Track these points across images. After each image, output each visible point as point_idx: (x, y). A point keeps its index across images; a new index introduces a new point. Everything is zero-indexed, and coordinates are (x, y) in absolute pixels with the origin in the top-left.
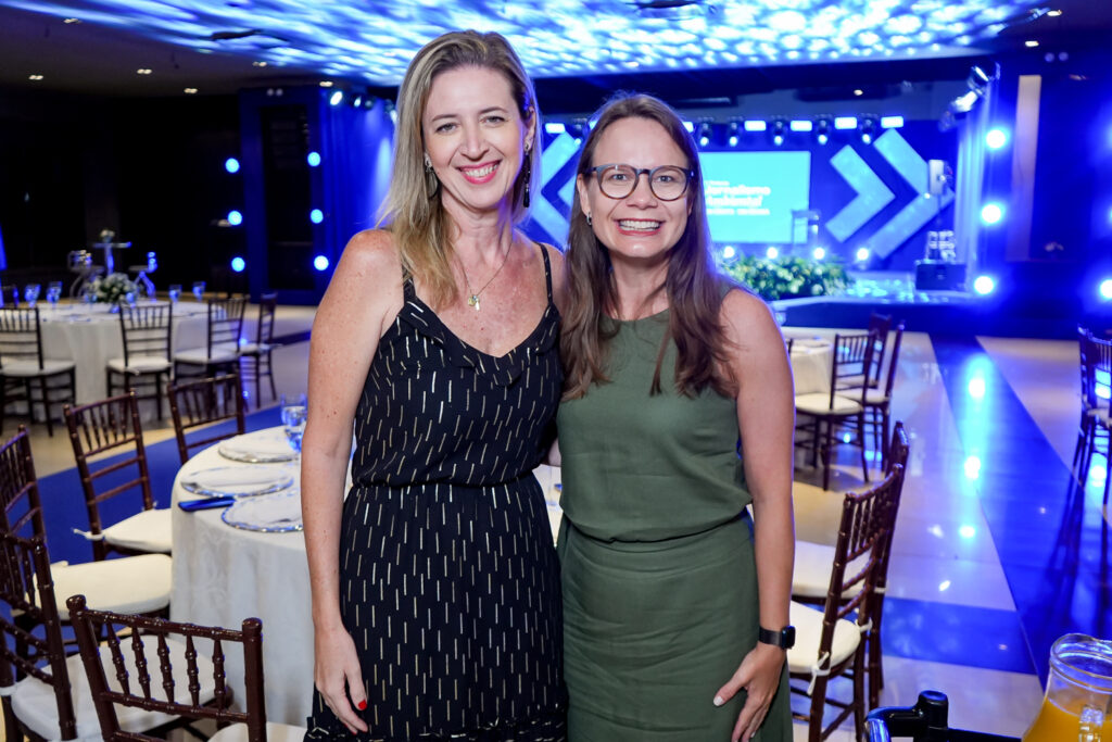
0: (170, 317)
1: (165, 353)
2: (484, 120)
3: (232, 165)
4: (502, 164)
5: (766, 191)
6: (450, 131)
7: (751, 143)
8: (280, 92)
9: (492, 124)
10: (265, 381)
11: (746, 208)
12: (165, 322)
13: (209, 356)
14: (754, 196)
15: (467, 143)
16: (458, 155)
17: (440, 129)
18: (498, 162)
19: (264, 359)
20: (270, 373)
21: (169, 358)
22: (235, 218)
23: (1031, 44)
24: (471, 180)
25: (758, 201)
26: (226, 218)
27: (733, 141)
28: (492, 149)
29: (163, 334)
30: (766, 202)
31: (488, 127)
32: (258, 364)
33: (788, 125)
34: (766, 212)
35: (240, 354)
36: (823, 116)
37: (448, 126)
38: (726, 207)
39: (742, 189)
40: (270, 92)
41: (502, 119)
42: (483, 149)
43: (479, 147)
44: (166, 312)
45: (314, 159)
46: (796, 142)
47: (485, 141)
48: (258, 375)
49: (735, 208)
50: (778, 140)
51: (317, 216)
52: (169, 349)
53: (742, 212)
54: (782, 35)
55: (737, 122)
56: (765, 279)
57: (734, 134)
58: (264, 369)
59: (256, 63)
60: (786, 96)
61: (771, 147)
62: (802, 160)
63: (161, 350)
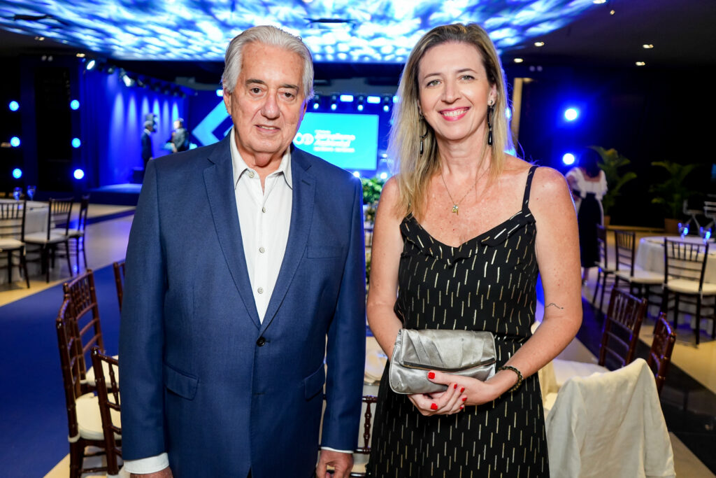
0: (24, 210)
1: (20, 237)
2: (460, 78)
3: (14, 106)
4: (471, 110)
5: (352, 138)
6: (436, 86)
7: (345, 108)
8: (50, 58)
9: (466, 81)
10: (81, 254)
11: (340, 147)
12: (21, 214)
13: (48, 238)
14: (345, 141)
15: (445, 93)
16: (440, 102)
17: (429, 84)
18: (468, 108)
19: (81, 240)
20: (83, 250)
21: (23, 240)
22: (15, 142)
23: (518, 60)
24: (447, 119)
25: (348, 144)
26: (9, 141)
27: (334, 107)
28: (464, 98)
29: (20, 222)
30: (352, 144)
31: (462, 83)
32: (78, 243)
33: (366, 99)
34: (352, 150)
35: (68, 236)
36: (387, 94)
37: (434, 82)
38: (330, 147)
39: (338, 136)
40: (44, 58)
41: (472, 78)
42: (456, 97)
43: (454, 95)
44: (21, 207)
45: (75, 105)
46: (370, 109)
47: (459, 92)
48: (78, 251)
49: (334, 148)
50: (360, 108)
51: (76, 143)
52: (23, 234)
53: (338, 150)
54: (353, 49)
55: (336, 95)
56: (367, 191)
57: (334, 102)
58: (80, 247)
59: (37, 38)
60: (359, 82)
61: (355, 111)
62: (374, 120)
63: (17, 234)
